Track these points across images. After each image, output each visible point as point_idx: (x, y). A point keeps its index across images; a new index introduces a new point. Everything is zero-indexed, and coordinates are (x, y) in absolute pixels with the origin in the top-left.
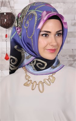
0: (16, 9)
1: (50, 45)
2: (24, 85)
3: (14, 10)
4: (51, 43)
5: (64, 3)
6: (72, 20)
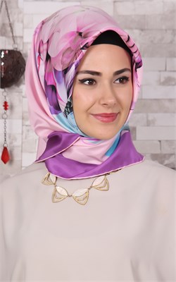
1: (99, 103)
3: (23, 43)
4: (103, 98)
5: (142, 30)
6: (160, 71)
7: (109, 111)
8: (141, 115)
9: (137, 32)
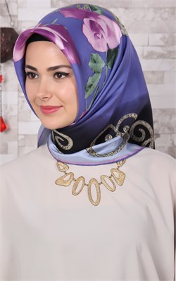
2: (57, 182)
5: (126, 8)
6: (143, 46)
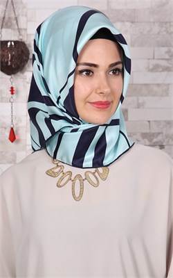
0: (31, 35)
1: (96, 93)
2: (48, 173)
3: (27, 35)
4: (99, 88)
5: (133, 23)
6: (149, 59)
7: (104, 100)
8: (132, 98)
9: (128, 24)
